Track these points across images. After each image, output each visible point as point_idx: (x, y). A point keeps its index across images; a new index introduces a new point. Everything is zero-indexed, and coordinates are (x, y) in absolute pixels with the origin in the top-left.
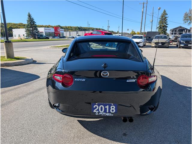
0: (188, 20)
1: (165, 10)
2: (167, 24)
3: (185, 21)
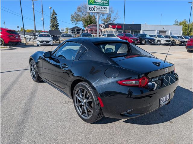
0: (74, 20)
1: (54, 10)
2: (58, 24)
3: (73, 22)
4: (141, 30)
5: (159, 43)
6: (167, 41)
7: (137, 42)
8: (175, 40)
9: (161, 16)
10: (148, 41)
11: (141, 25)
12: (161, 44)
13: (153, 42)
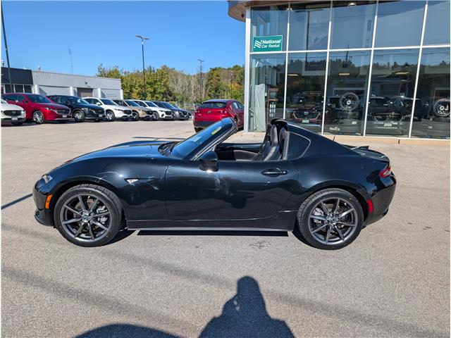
4: (32, 83)
5: (109, 116)
6: (125, 112)
7: (68, 117)
9: (70, 53)
10: (91, 113)
11: (30, 71)
12: (114, 119)
13: (101, 116)
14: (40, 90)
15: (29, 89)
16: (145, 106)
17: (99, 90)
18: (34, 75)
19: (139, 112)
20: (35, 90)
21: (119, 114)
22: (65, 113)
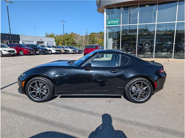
4: (20, 40)
5: (50, 52)
6: (56, 50)
7: (33, 53)
8: (61, 50)
9: (35, 28)
10: (42, 51)
11: (19, 35)
12: (52, 53)
13: (46, 52)
14: (23, 43)
15: (18, 42)
16: (64, 48)
17: (46, 42)
18: (20, 37)
19: (62, 50)
20: (21, 43)
21: (54, 51)
22: (32, 51)
